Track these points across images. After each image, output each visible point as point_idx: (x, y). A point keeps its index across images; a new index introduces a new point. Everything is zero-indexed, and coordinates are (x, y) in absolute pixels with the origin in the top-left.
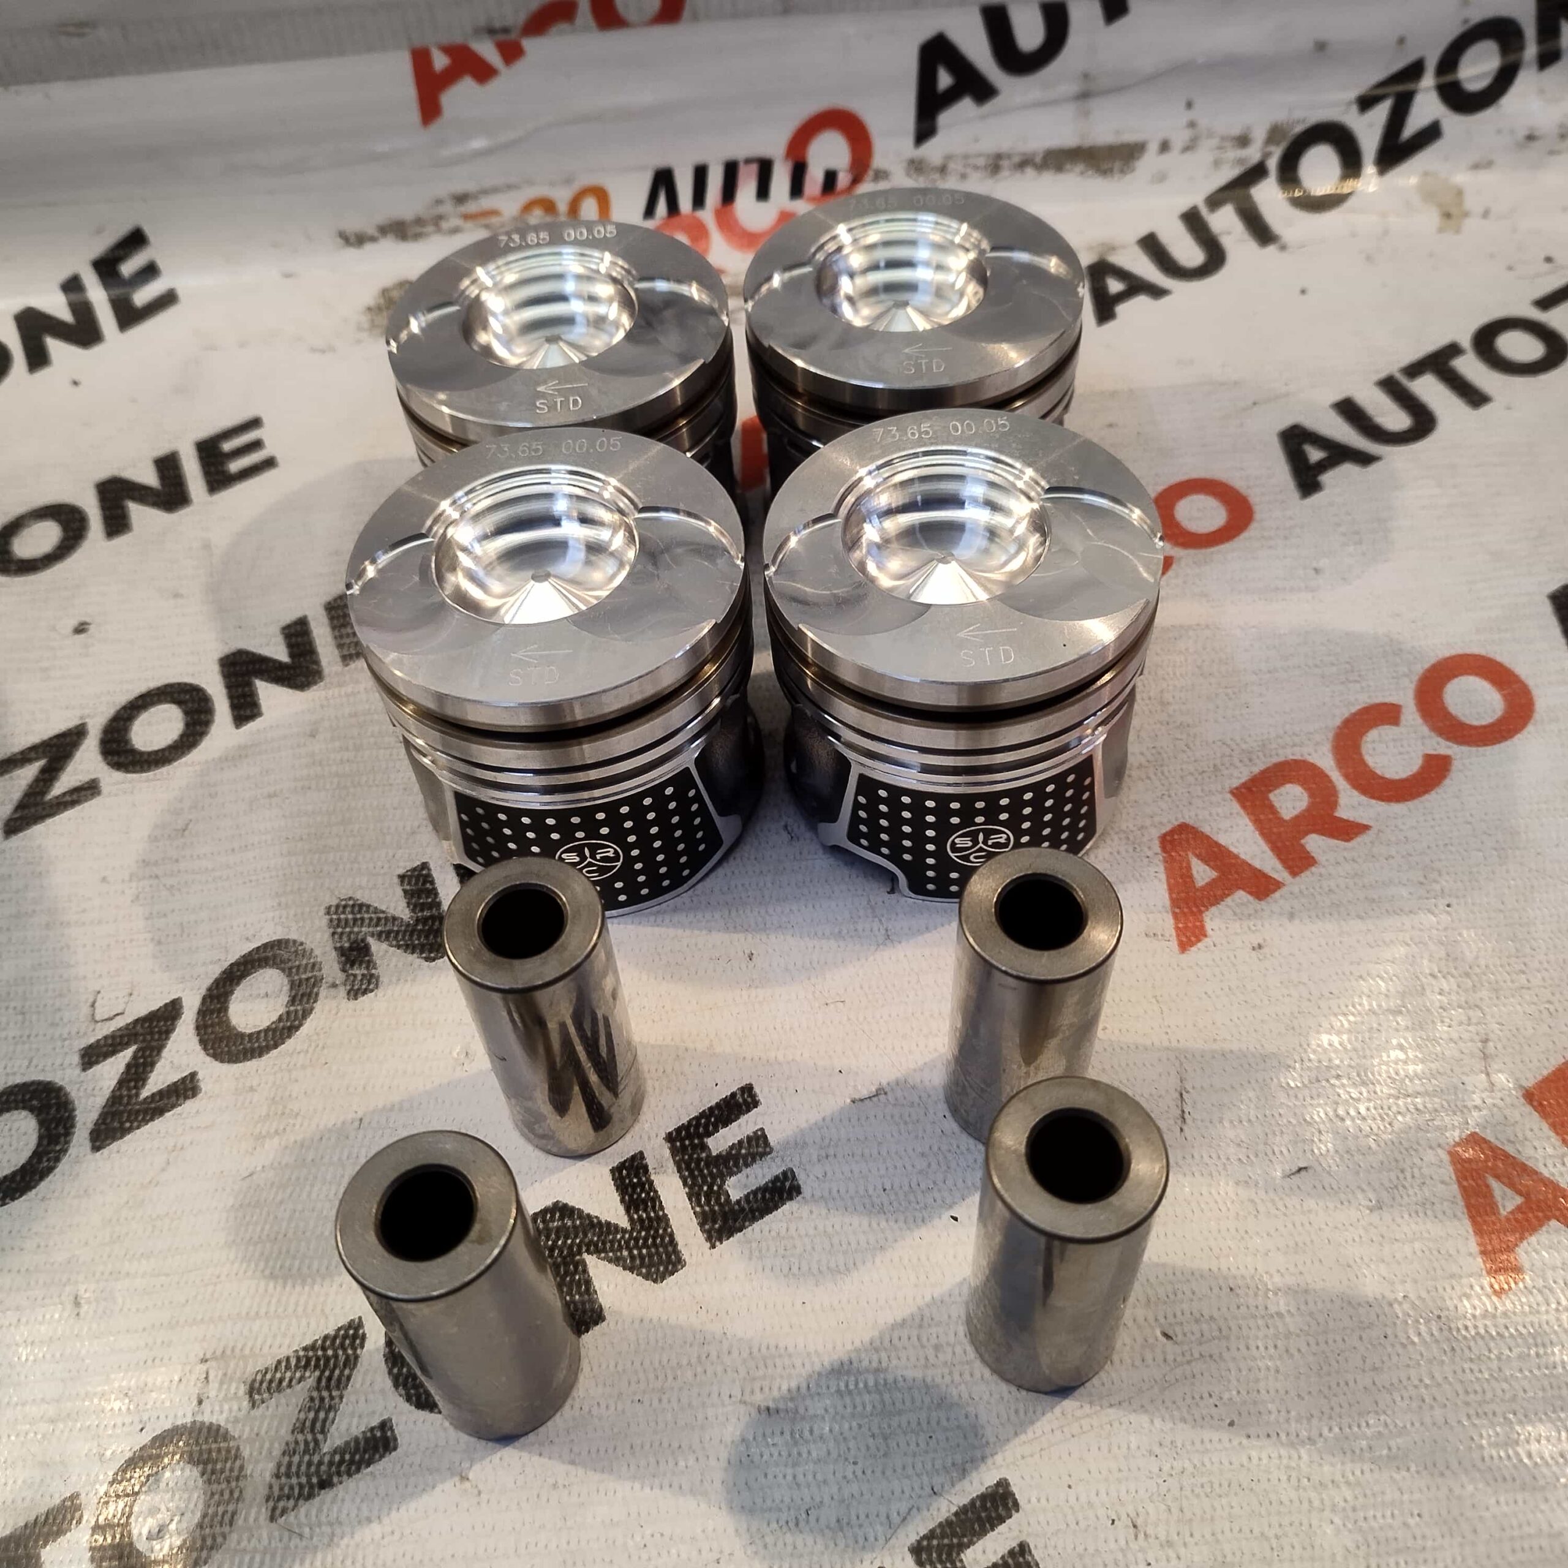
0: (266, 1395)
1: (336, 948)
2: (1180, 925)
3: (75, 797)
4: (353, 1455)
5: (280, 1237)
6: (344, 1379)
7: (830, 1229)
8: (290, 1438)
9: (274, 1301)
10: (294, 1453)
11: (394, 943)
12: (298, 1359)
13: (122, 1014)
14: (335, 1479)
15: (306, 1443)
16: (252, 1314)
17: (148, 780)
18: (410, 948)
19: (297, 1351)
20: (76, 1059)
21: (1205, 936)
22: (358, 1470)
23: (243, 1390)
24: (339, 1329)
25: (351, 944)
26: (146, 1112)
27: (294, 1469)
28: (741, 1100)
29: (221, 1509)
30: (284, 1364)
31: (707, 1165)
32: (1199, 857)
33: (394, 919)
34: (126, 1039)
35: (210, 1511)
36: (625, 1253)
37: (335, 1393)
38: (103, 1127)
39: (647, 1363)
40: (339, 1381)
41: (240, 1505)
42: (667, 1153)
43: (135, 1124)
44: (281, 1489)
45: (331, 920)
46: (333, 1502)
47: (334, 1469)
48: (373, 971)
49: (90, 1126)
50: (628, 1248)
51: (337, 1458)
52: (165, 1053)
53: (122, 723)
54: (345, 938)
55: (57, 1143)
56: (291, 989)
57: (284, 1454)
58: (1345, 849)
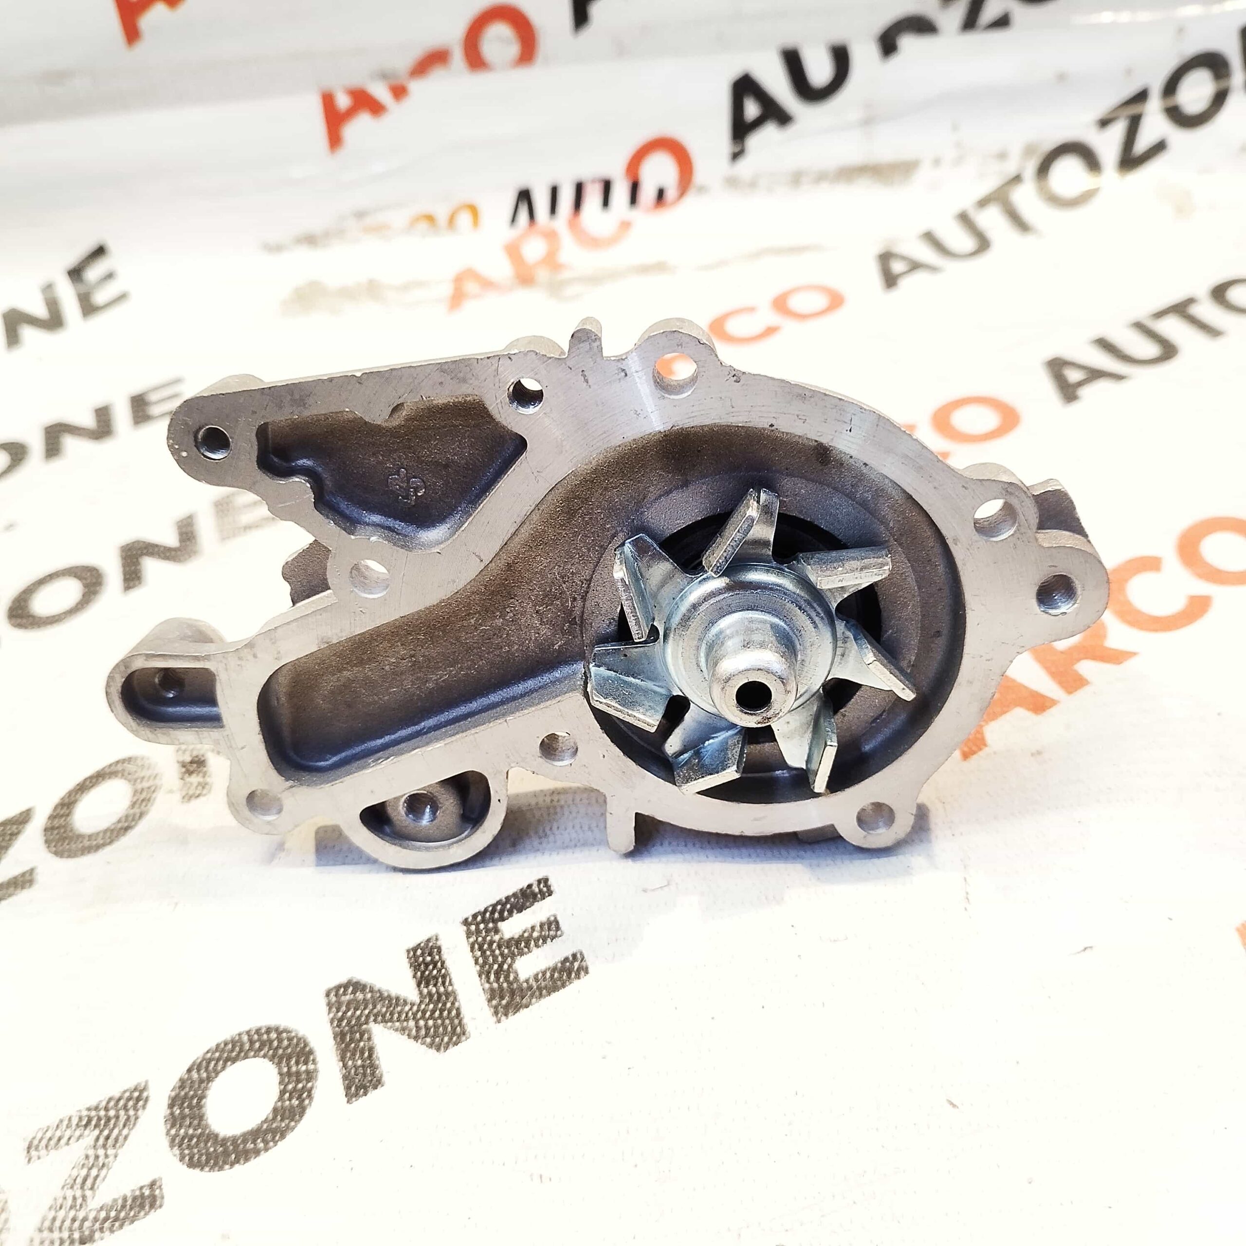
0: (43, 1153)
1: (178, 762)
4: (119, 1212)
6: (121, 1138)
8: (60, 1194)
10: (61, 1208)
12: (80, 1119)
14: (98, 1236)
15: (75, 1199)
19: (80, 1111)
21: (986, 747)
22: (121, 1228)
23: (22, 1147)
24: (125, 1092)
25: (192, 758)
27: (58, 1224)
28: (537, 890)
30: (65, 1123)
31: (499, 947)
36: (411, 1023)
37: (111, 1152)
40: (116, 1140)
42: (462, 935)
47: (97, 1225)
48: (208, 779)
50: (415, 1019)
51: (103, 1214)
53: (28, 595)
54: (188, 753)
56: (134, 795)
57: (50, 1209)
58: (1116, 670)
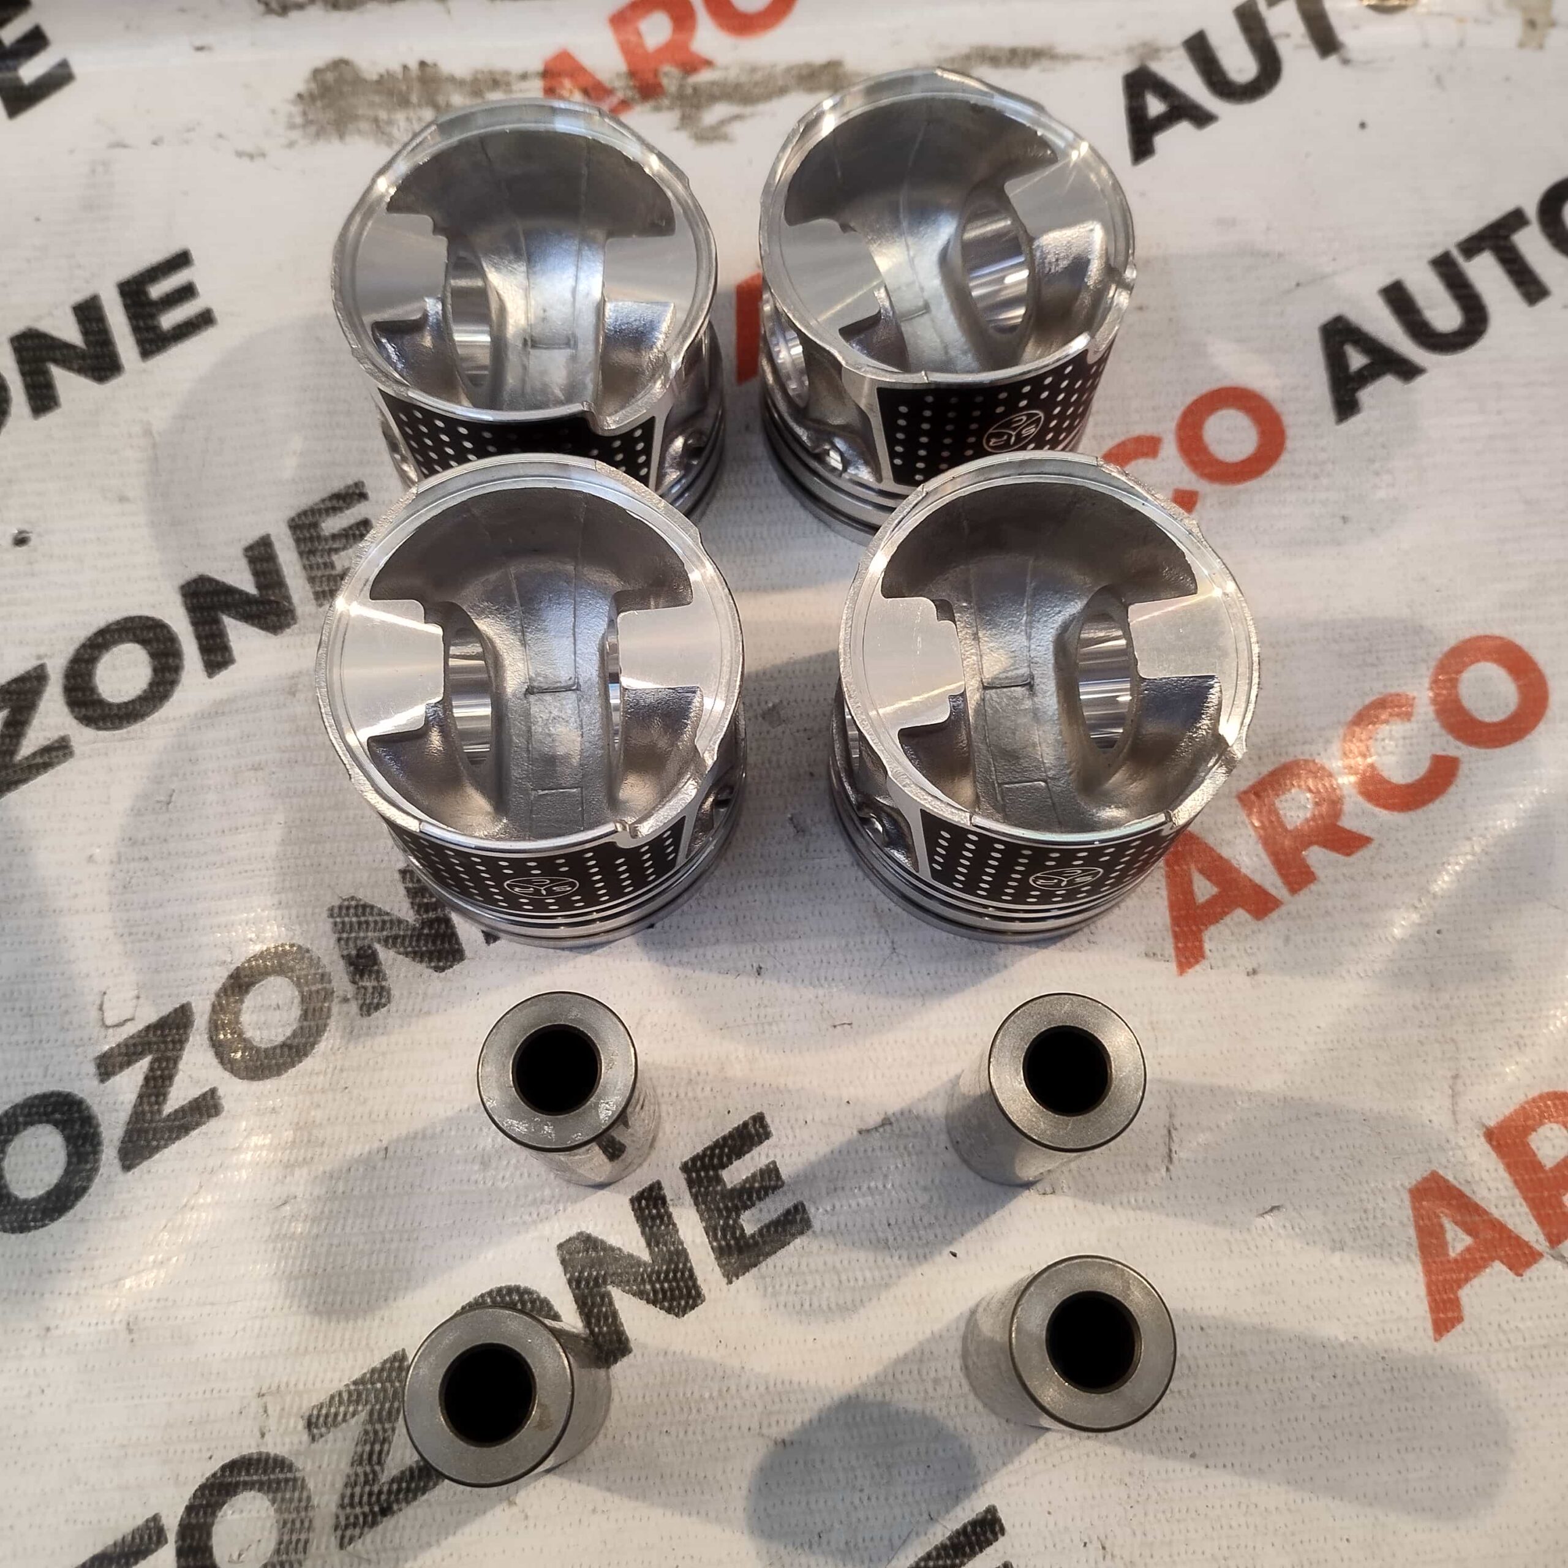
0: (323, 1430)
1: (343, 956)
2: (1180, 945)
3: (46, 758)
4: (409, 1483)
5: (320, 1271)
6: (394, 1412)
7: (838, 1265)
8: (350, 1470)
9: (321, 1336)
10: (356, 1484)
11: (402, 950)
12: (350, 1394)
13: (132, 1019)
14: (395, 1507)
15: (366, 1474)
16: (302, 1349)
17: (122, 740)
18: (418, 956)
19: (347, 1385)
20: (92, 1069)
21: (1203, 957)
22: (415, 1498)
23: (301, 1424)
24: (385, 1362)
25: (358, 950)
26: (171, 1130)
27: (357, 1499)
28: (753, 1131)
29: (294, 1537)
30: (337, 1399)
31: (723, 1197)
32: (1202, 871)
33: (400, 921)
34: (140, 1049)
35: (286, 1538)
36: (648, 1287)
37: (387, 1426)
38: (130, 1145)
39: (672, 1395)
40: (390, 1414)
41: (311, 1535)
42: (684, 1185)
43: (162, 1143)
44: (347, 1518)
45: (335, 924)
46: (395, 1528)
47: (393, 1497)
48: (384, 983)
49: (117, 1143)
50: (651, 1282)
51: (395, 1486)
52: (181, 1065)
53: (83, 666)
54: (351, 945)
55: (87, 1162)
56: (303, 1001)
57: (346, 1485)
58: (1345, 865)
